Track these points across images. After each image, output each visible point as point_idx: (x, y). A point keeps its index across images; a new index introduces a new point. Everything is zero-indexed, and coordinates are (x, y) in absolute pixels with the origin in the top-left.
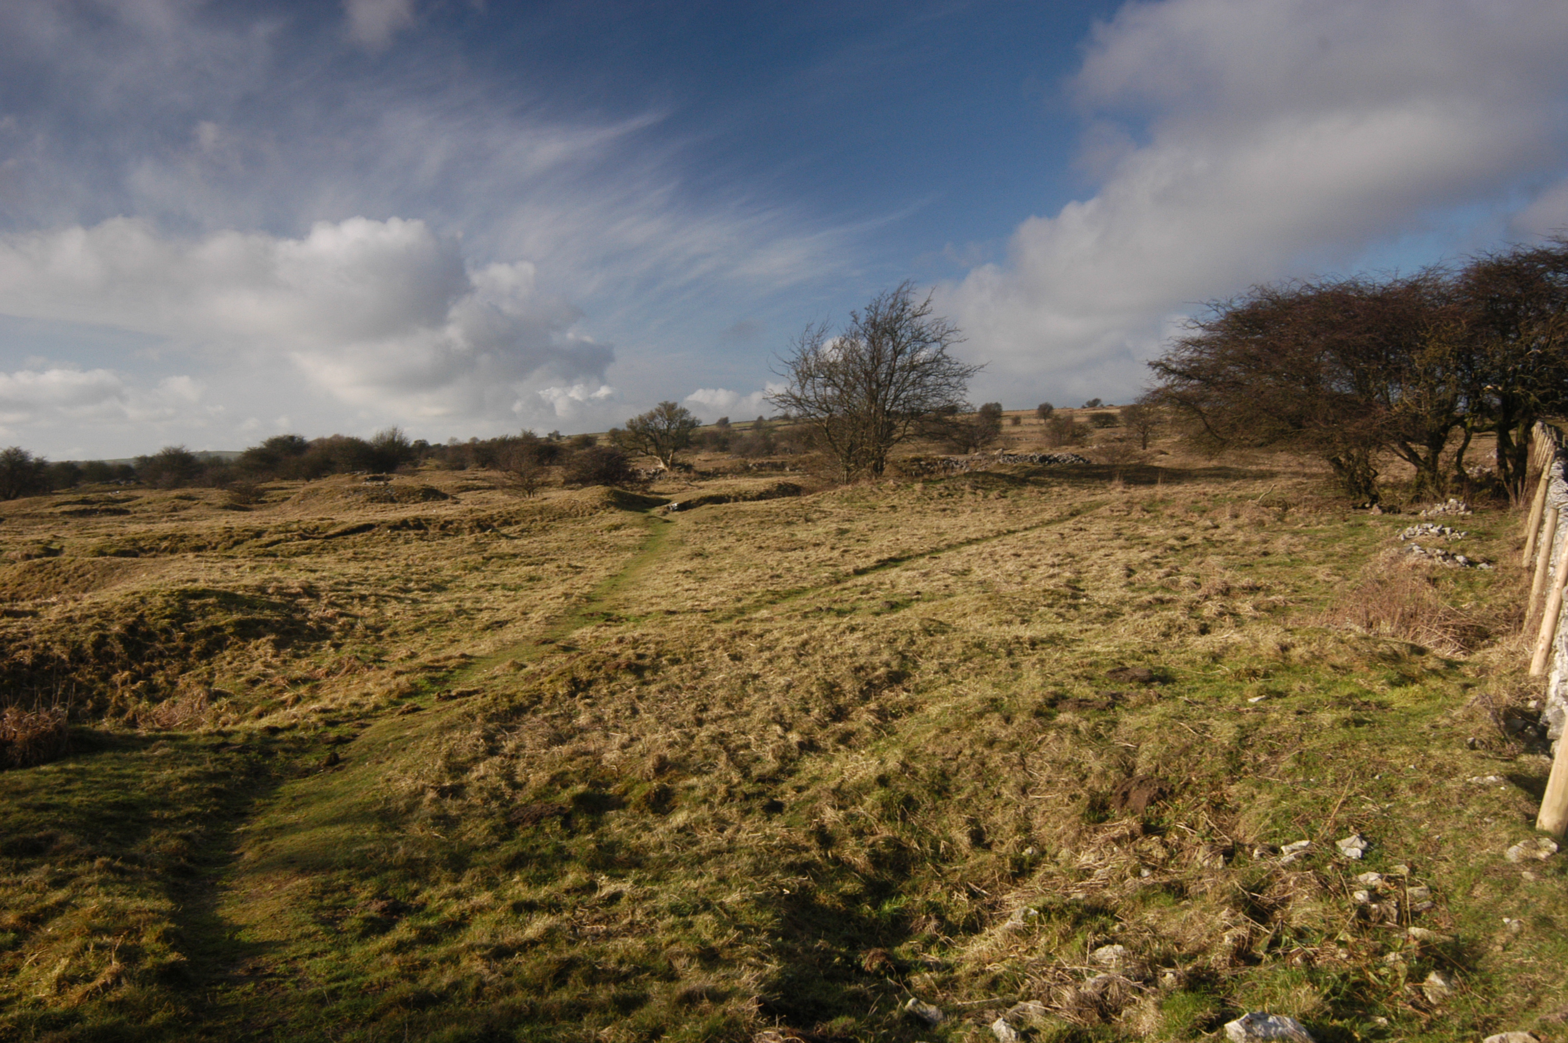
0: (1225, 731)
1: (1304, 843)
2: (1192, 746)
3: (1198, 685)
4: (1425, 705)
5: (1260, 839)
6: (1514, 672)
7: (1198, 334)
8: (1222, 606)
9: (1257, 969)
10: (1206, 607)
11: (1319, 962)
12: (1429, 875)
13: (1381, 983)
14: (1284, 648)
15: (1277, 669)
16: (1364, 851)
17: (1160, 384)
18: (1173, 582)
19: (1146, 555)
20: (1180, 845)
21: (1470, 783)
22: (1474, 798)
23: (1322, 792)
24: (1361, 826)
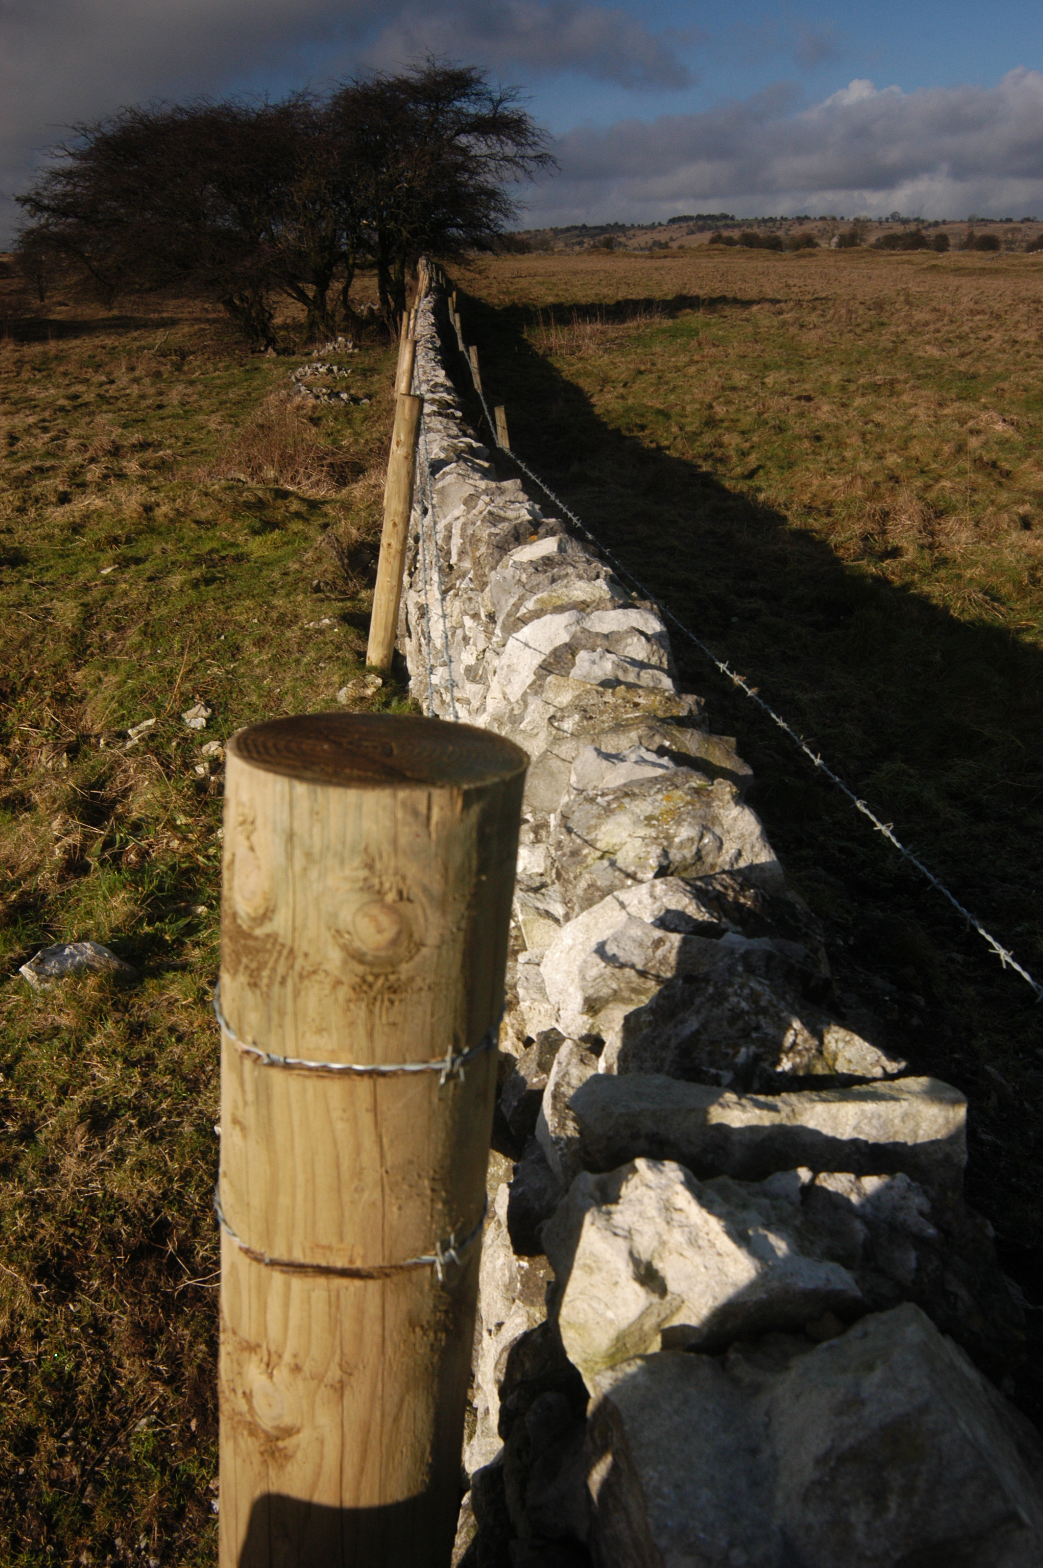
0: (69, 612)
1: (151, 722)
2: (32, 635)
3: (52, 562)
4: (280, 553)
5: (107, 726)
6: (369, 506)
7: (69, 163)
8: (107, 468)
9: (84, 880)
10: (90, 470)
11: (153, 855)
13: (210, 864)
14: (148, 509)
16: (208, 720)
18: (58, 446)
19: (31, 420)
20: (23, 750)
21: (308, 630)
22: (311, 645)
23: (167, 663)
24: (206, 692)
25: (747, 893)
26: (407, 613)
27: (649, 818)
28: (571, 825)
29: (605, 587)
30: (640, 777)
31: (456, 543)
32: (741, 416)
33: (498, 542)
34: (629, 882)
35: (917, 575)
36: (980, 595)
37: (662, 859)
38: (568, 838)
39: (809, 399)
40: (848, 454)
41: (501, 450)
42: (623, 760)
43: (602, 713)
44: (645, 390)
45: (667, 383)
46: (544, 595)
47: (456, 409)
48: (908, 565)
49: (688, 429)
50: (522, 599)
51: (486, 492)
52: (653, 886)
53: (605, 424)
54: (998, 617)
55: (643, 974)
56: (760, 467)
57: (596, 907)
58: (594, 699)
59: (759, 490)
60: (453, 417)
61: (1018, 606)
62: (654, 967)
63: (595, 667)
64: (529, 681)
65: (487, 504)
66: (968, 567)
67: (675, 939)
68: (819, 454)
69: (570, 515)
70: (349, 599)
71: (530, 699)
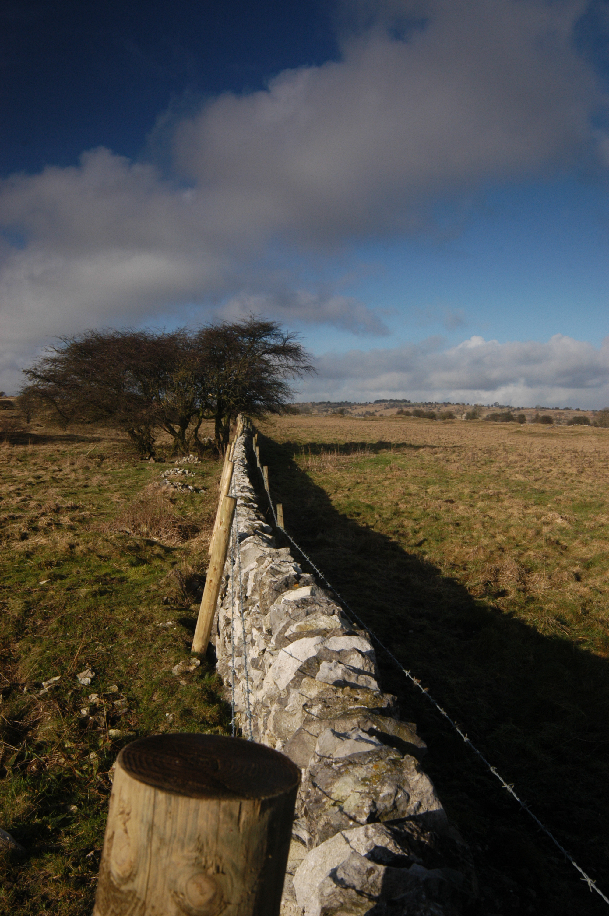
0: (17, 606)
1: (57, 678)
3: (11, 574)
4: (146, 578)
5: (30, 679)
6: (200, 553)
8: (51, 519)
9: (1, 782)
11: (48, 767)
12: (130, 690)
13: (83, 776)
14: (72, 546)
15: (65, 560)
16: (92, 679)
17: (30, 384)
18: (25, 505)
19: (12, 488)
21: (158, 627)
22: (159, 637)
23: (72, 642)
24: (93, 662)
25: (426, 834)
26: (218, 621)
27: (364, 779)
28: (316, 782)
29: (338, 620)
30: (360, 751)
31: (250, 585)
32: (414, 510)
33: (276, 587)
34: (351, 823)
35: (517, 608)
36: (554, 621)
37: (372, 808)
38: (314, 791)
39: (452, 502)
40: (475, 534)
41: (279, 529)
42: (348, 738)
43: (335, 704)
44: (360, 493)
45: (373, 490)
46: (302, 623)
47: (254, 503)
48: (511, 601)
49: (384, 516)
50: (288, 624)
51: (270, 555)
52: (367, 829)
53: (337, 511)
54: (565, 634)
55: (360, 893)
56: (425, 540)
57: (330, 840)
58: (331, 695)
59: (425, 553)
60: (253, 507)
61: (577, 627)
62: (367, 888)
63: (331, 672)
64: (291, 678)
65: (270, 562)
66: (546, 603)
67: (381, 869)
68: (459, 534)
69: (318, 571)
70: (184, 610)
71: (292, 690)
